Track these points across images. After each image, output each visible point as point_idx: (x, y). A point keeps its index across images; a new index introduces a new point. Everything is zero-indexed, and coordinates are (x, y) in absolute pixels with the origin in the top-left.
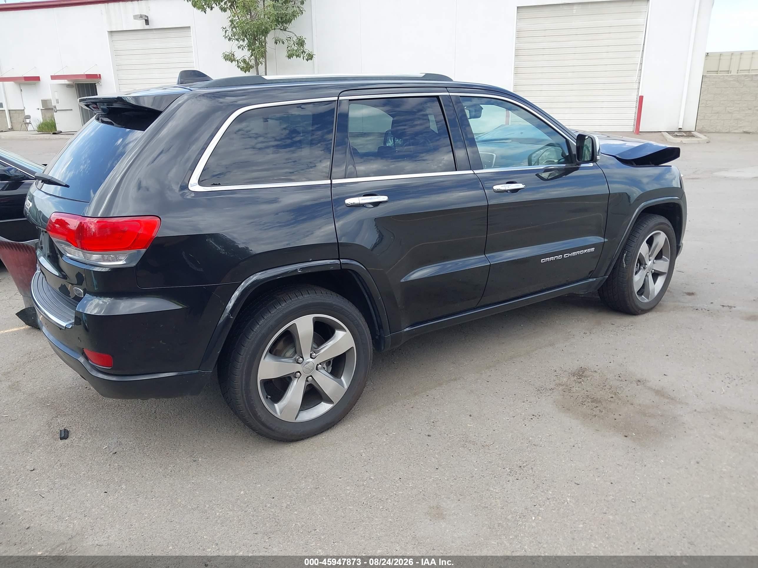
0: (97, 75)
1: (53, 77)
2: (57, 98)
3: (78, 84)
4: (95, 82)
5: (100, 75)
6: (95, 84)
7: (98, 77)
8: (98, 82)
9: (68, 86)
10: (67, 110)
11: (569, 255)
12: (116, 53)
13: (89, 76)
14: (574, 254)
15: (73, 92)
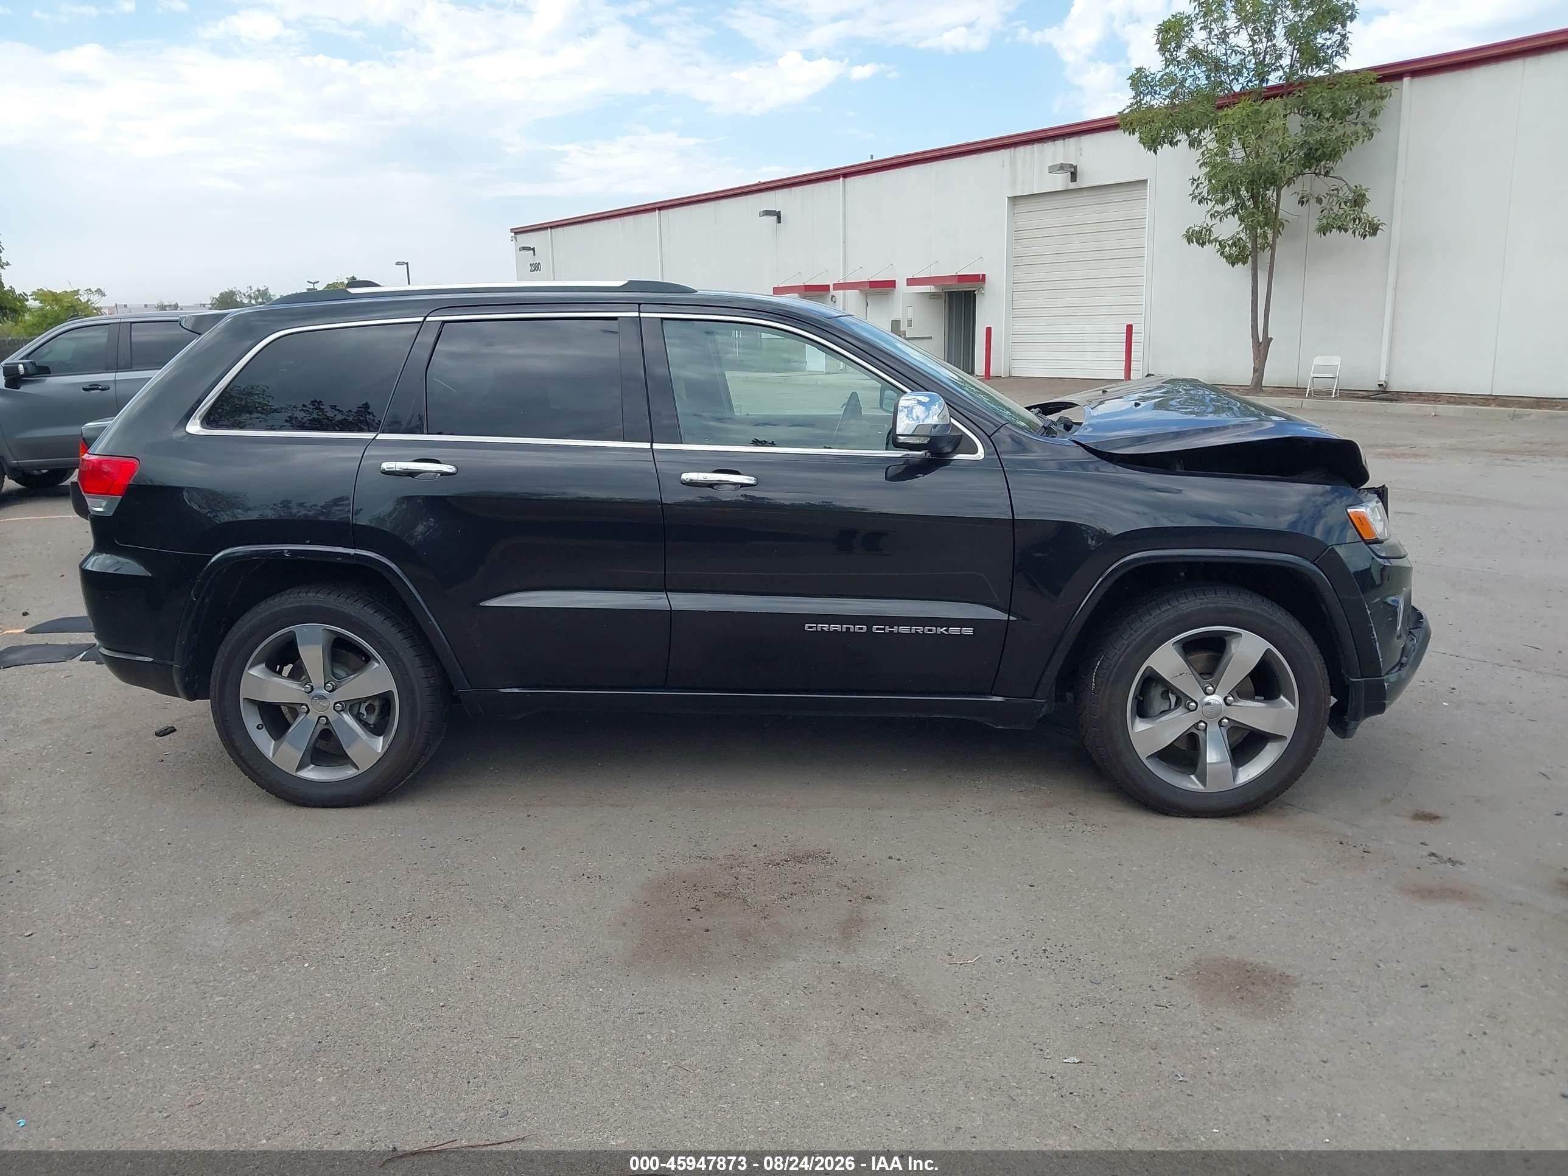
0: (979, 275)
1: (911, 282)
2: (910, 317)
3: (950, 293)
4: (974, 289)
5: (984, 276)
6: (974, 291)
7: (980, 279)
8: (979, 290)
9: (932, 295)
10: (923, 338)
11: (888, 629)
12: (1016, 234)
13: (962, 278)
14: (904, 629)
15: (940, 305)
